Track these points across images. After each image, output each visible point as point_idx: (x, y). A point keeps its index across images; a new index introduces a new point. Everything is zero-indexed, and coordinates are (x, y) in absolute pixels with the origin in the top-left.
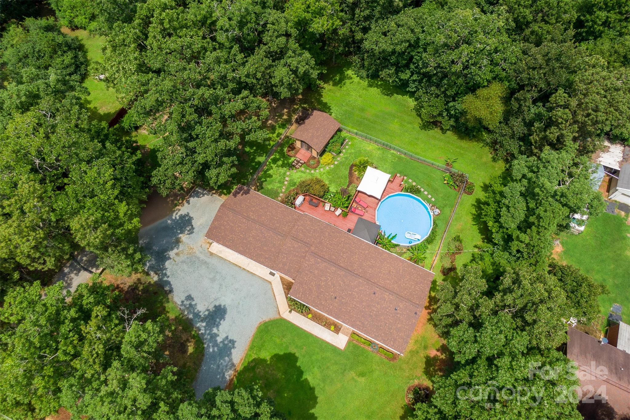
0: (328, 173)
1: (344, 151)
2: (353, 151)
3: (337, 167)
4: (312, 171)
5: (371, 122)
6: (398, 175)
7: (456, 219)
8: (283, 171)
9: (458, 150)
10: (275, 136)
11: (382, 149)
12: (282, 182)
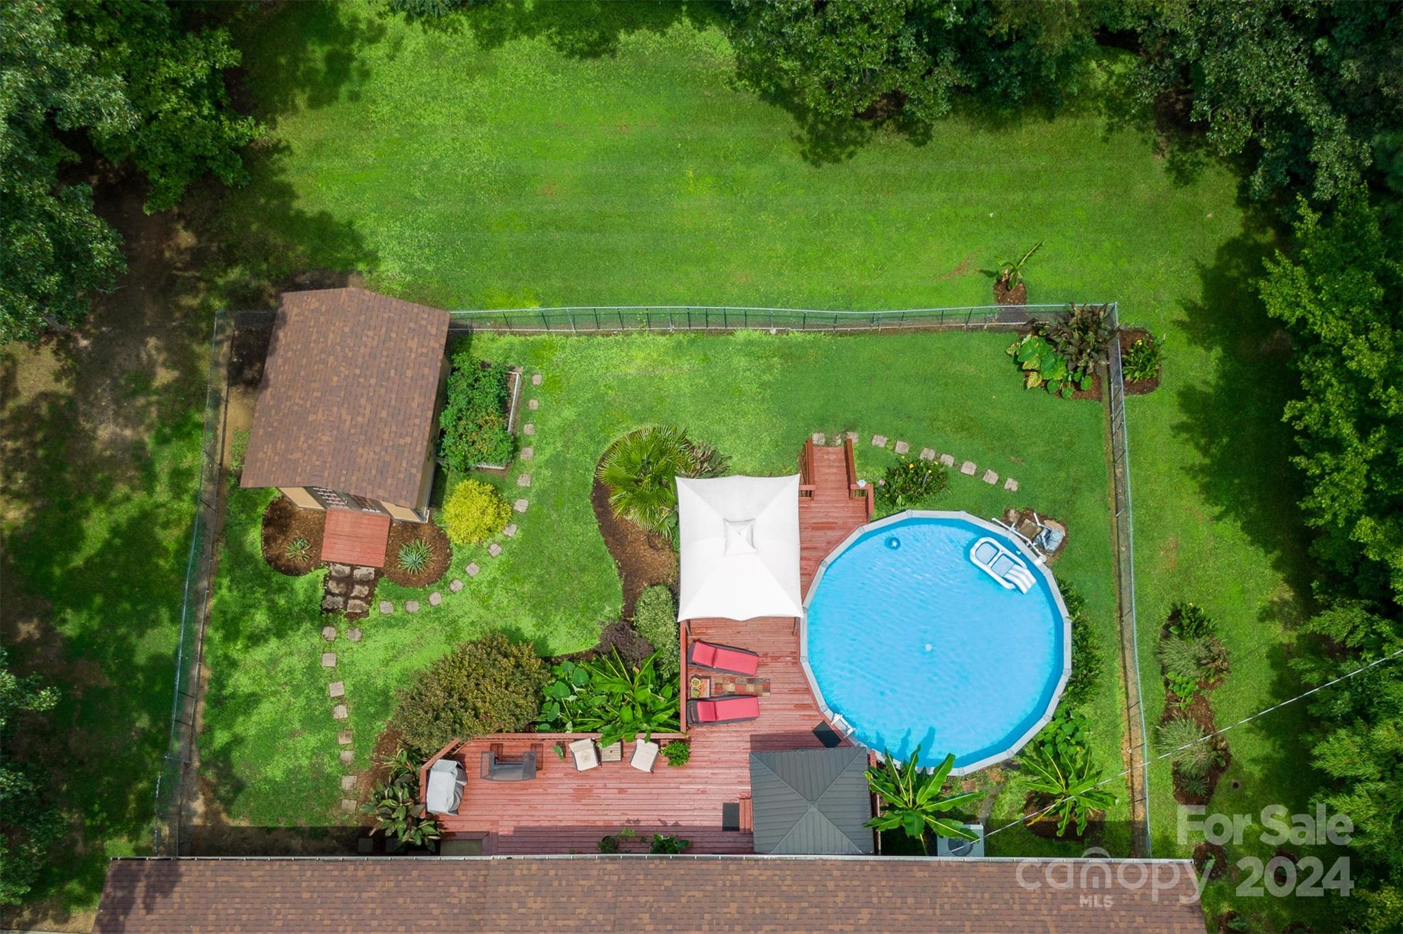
0: (512, 571)
1: (528, 429)
2: (569, 413)
3: (530, 521)
4: (436, 598)
5: (585, 229)
6: (817, 438)
7: (1141, 531)
8: (298, 663)
9: (1018, 197)
10: (162, 493)
11: (692, 342)
12: (318, 720)
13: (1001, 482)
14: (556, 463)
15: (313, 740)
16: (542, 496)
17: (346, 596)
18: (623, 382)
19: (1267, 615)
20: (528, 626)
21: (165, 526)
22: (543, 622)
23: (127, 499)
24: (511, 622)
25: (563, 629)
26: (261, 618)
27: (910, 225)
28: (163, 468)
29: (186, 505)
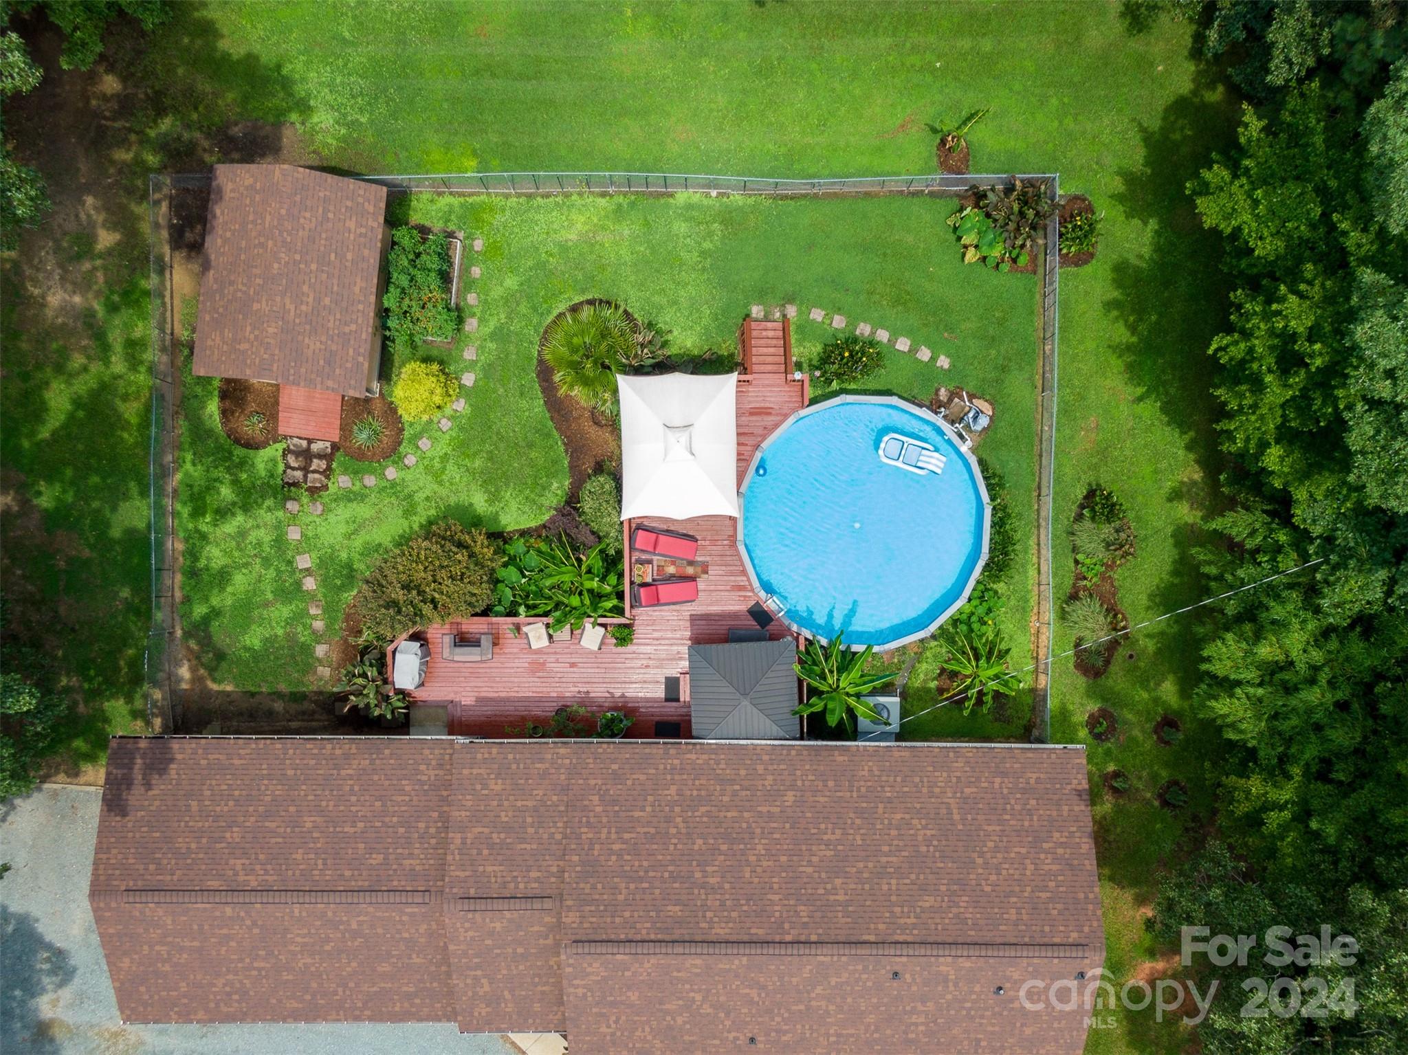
0: (462, 447)
1: (471, 298)
2: (511, 282)
3: (480, 398)
4: (391, 473)
5: (521, 77)
6: (756, 311)
7: (1065, 411)
8: (265, 535)
9: (965, 43)
10: (118, 365)
11: (632, 205)
12: (290, 591)
13: (933, 359)
14: (499, 335)
15: (285, 611)
16: (488, 370)
17: (305, 470)
18: (564, 248)
19: (1176, 495)
20: (480, 502)
21: (125, 398)
22: (494, 498)
23: (85, 369)
24: (463, 498)
25: (514, 505)
26: (226, 492)
27: (855, 75)
28: (116, 337)
29: (142, 378)
